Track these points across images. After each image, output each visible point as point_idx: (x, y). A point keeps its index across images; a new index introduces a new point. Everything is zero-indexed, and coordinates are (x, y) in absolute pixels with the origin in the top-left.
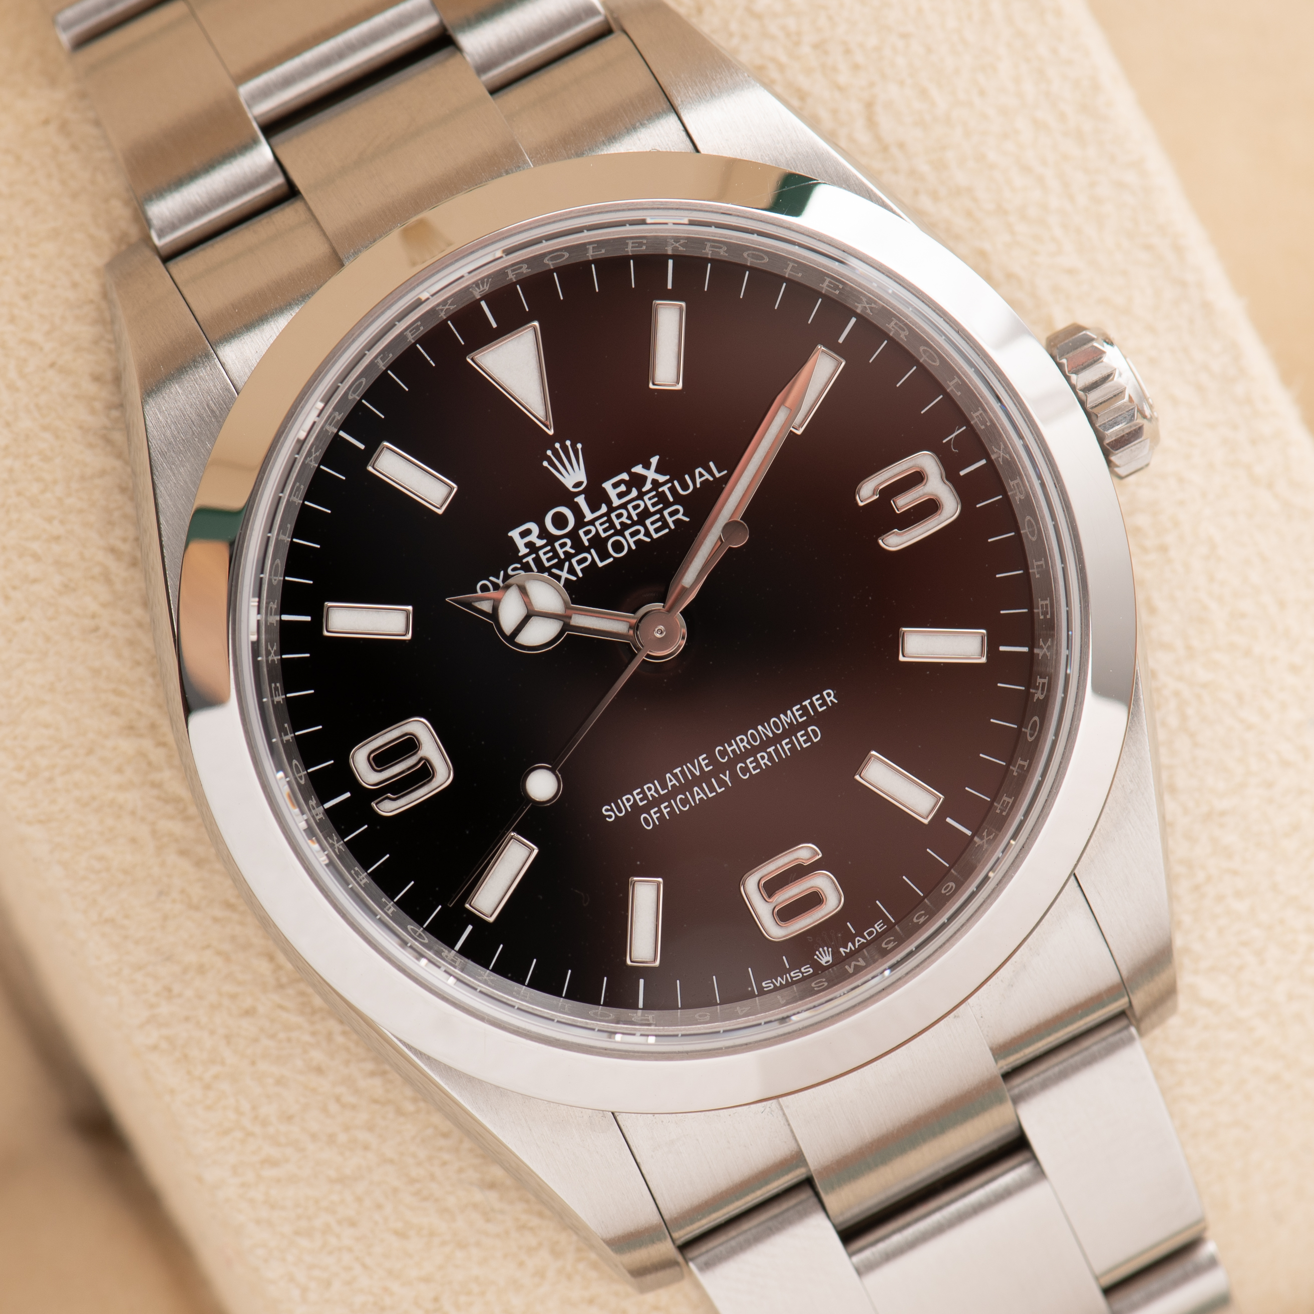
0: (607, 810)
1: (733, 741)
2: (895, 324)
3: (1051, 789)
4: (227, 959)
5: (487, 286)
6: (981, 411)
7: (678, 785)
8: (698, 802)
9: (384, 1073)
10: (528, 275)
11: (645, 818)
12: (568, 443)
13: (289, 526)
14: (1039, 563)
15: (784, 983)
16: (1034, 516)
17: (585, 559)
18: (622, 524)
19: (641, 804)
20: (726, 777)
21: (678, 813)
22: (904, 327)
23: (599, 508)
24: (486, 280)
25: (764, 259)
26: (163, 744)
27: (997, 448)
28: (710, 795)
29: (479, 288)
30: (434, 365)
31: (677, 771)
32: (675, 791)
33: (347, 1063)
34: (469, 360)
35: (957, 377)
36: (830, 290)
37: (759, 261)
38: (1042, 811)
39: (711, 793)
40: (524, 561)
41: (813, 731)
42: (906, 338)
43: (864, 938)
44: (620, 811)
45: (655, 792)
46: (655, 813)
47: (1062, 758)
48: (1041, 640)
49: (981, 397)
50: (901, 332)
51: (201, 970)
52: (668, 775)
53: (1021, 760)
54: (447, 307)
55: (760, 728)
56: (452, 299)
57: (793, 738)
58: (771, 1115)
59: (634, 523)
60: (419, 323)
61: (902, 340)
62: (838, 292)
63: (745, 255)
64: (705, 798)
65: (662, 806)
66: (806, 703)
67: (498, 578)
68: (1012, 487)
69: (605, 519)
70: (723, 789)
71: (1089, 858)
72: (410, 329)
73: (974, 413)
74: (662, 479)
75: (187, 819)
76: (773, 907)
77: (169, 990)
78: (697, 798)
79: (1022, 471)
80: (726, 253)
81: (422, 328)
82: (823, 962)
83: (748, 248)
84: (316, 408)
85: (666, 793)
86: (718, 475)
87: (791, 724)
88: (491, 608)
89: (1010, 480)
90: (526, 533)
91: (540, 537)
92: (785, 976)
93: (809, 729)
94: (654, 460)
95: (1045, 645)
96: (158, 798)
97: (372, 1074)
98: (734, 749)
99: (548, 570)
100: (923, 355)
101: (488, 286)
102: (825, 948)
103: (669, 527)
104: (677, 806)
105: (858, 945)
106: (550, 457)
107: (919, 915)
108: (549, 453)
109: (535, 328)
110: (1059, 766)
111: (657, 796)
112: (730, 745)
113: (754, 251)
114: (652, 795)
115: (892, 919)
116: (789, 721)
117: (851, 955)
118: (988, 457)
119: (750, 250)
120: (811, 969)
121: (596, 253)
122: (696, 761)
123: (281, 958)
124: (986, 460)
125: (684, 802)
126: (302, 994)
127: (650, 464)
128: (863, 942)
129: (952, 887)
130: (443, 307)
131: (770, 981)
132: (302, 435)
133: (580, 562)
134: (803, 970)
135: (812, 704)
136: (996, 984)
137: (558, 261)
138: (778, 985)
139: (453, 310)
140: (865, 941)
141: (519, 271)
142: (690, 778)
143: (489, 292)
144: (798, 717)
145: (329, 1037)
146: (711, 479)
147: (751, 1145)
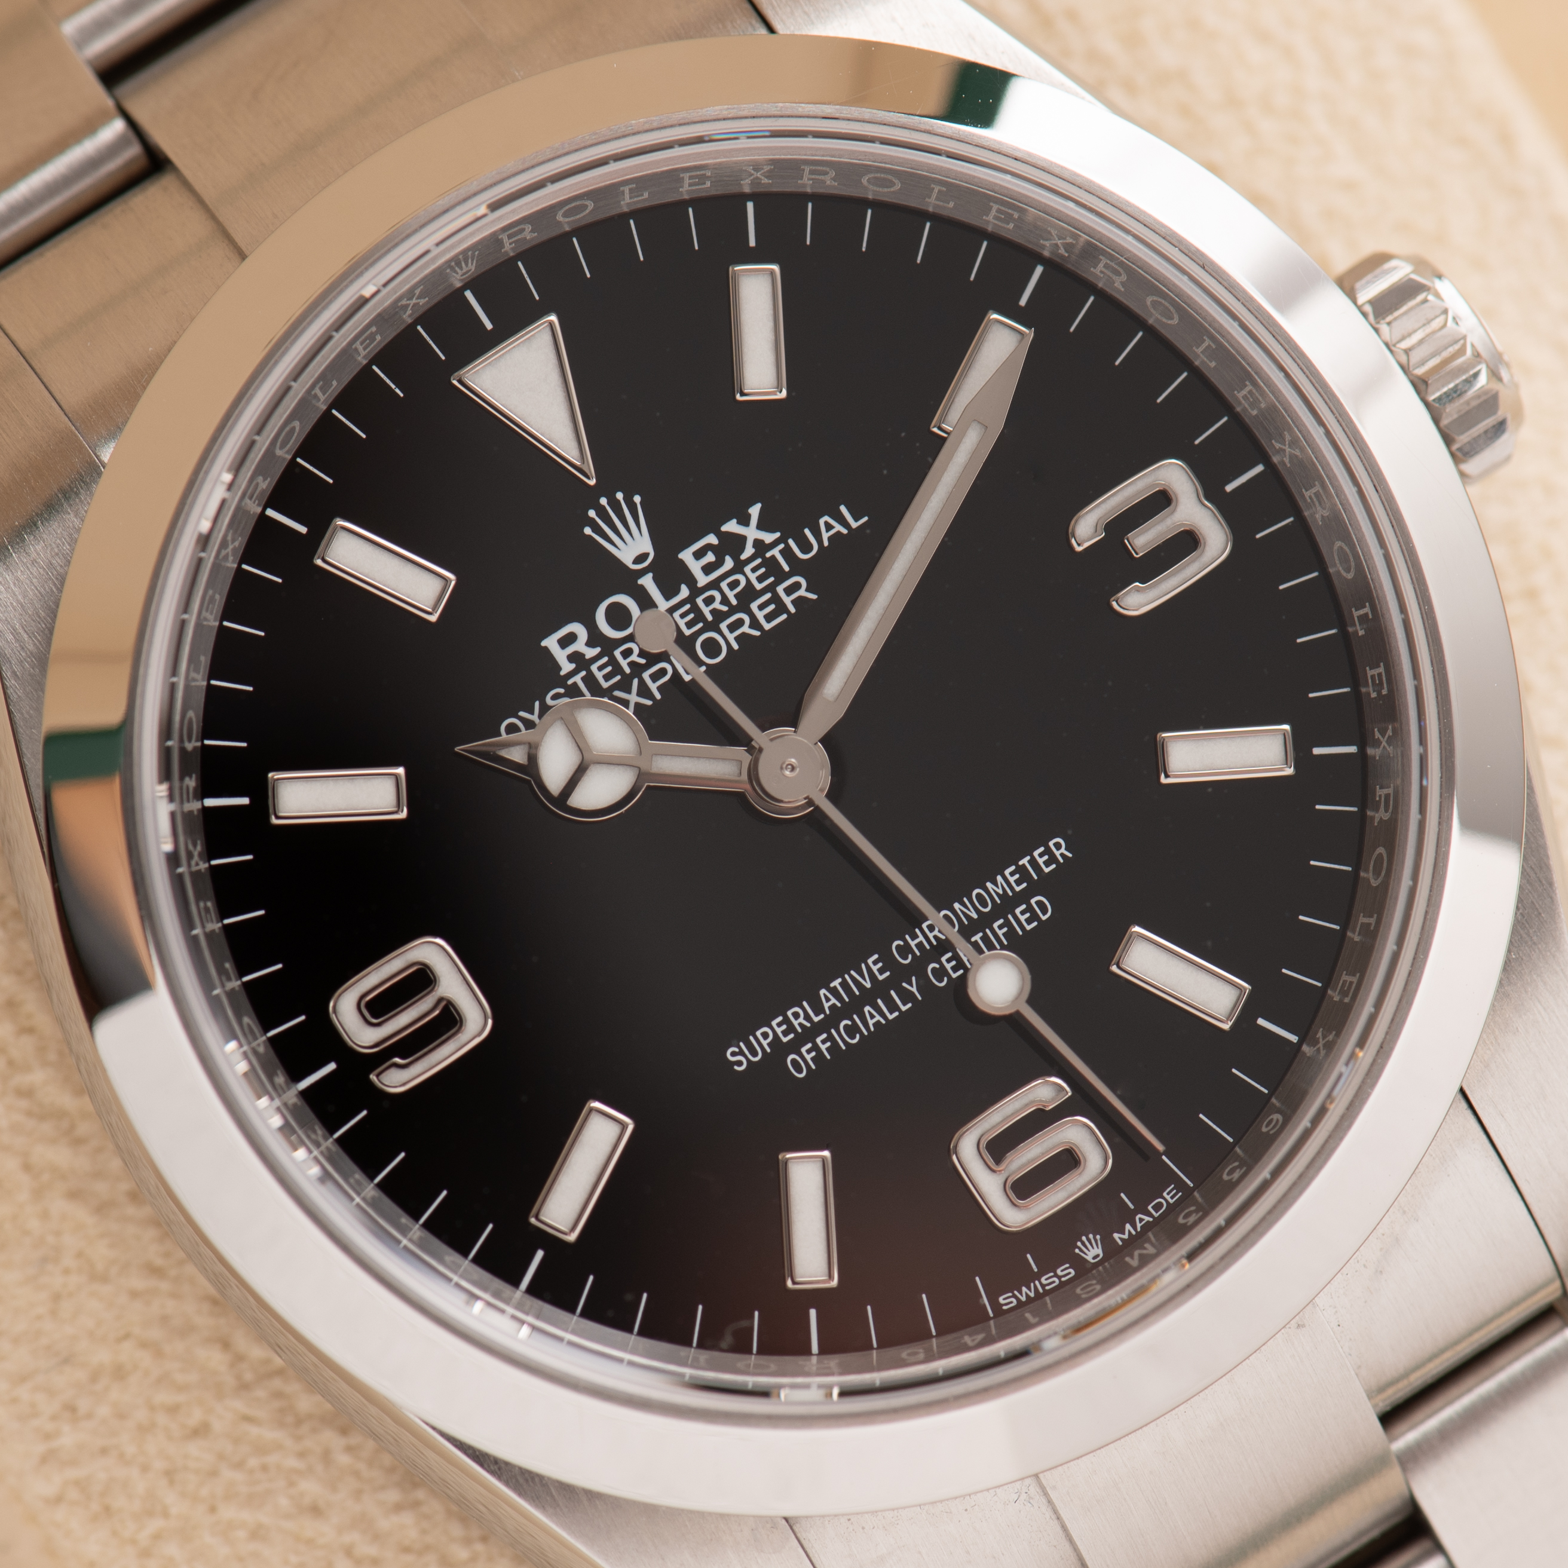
0: (733, 1054)
1: (917, 930)
2: (1104, 267)
3: (1416, 954)
4: (158, 1353)
5: (472, 264)
6: (1250, 387)
7: (839, 1005)
8: (872, 1029)
9: (416, 1504)
10: (534, 243)
11: (794, 1061)
12: (620, 496)
13: (202, 658)
14: (1361, 612)
15: (1032, 1295)
16: (1347, 538)
17: (663, 672)
18: (714, 612)
19: (785, 1040)
20: (912, 986)
21: (844, 1048)
22: (1119, 269)
23: (677, 592)
24: (470, 253)
25: (895, 184)
26: (30, 1030)
27: (1280, 443)
28: (891, 1017)
29: (461, 268)
30: (402, 395)
31: (836, 983)
32: (837, 1015)
33: (358, 1494)
34: (455, 382)
35: (1208, 337)
36: (1000, 224)
37: (886, 190)
38: (1405, 989)
39: (891, 1013)
40: (570, 682)
41: (1040, 904)
42: (1123, 287)
43: (1149, 1214)
44: (755, 1054)
45: (805, 1019)
46: (809, 1051)
47: (1428, 906)
48: (1376, 730)
49: (1248, 364)
50: (1114, 277)
51: (120, 1373)
52: (823, 992)
53: (1363, 917)
54: (414, 301)
55: (957, 906)
56: (422, 287)
57: (1010, 916)
58: (1030, 1505)
59: (733, 610)
60: (374, 329)
61: (1118, 291)
62: (1013, 225)
63: (864, 181)
64: (883, 1022)
65: (819, 1040)
66: (1025, 861)
67: (532, 713)
68: (1309, 500)
69: (688, 606)
70: (909, 1005)
71: (1481, 1062)
72: (361, 340)
73: (1239, 392)
74: (769, 538)
75: (77, 1142)
76: (1004, 1180)
77: (71, 1408)
78: (871, 1022)
79: (1321, 471)
80: (835, 181)
81: (378, 338)
82: (1089, 1257)
83: (868, 169)
84: (223, 483)
85: (822, 1019)
86: (854, 525)
87: (1004, 896)
88: (526, 757)
89: (1303, 490)
90: (567, 641)
91: (590, 644)
92: (1032, 1285)
93: (1033, 901)
94: (755, 511)
95: (1383, 737)
96: (29, 1114)
97: (398, 1508)
98: (921, 942)
99: (608, 693)
100: (1152, 310)
101: (474, 264)
102: (1091, 1236)
103: (787, 611)
104: (842, 1038)
105: (1141, 1227)
106: (593, 519)
107: (1231, 1169)
108: (592, 513)
109: (551, 325)
110: (1425, 918)
111: (808, 1025)
112: (914, 937)
113: (877, 172)
114: (800, 1025)
115: (1189, 1182)
116: (1000, 891)
117: (1132, 1242)
118: (1266, 460)
119: (872, 172)
120: (1071, 1270)
121: (636, 199)
122: (863, 966)
123: (242, 1341)
124: (1264, 465)
125: (852, 1030)
126: (278, 1395)
127: (749, 516)
128: (1148, 1221)
129: (1278, 1120)
130: (408, 302)
131: (1010, 1294)
132: (205, 526)
133: (654, 677)
134: (1059, 1272)
135: (1033, 862)
136: (1356, 1271)
137: (578, 217)
138: (1023, 1299)
139: (423, 304)
140: (1151, 1219)
141: (519, 237)
142: (857, 993)
143: (476, 275)
144: (1014, 884)
145: (326, 1456)
146: (845, 531)
147: (1003, 1554)
